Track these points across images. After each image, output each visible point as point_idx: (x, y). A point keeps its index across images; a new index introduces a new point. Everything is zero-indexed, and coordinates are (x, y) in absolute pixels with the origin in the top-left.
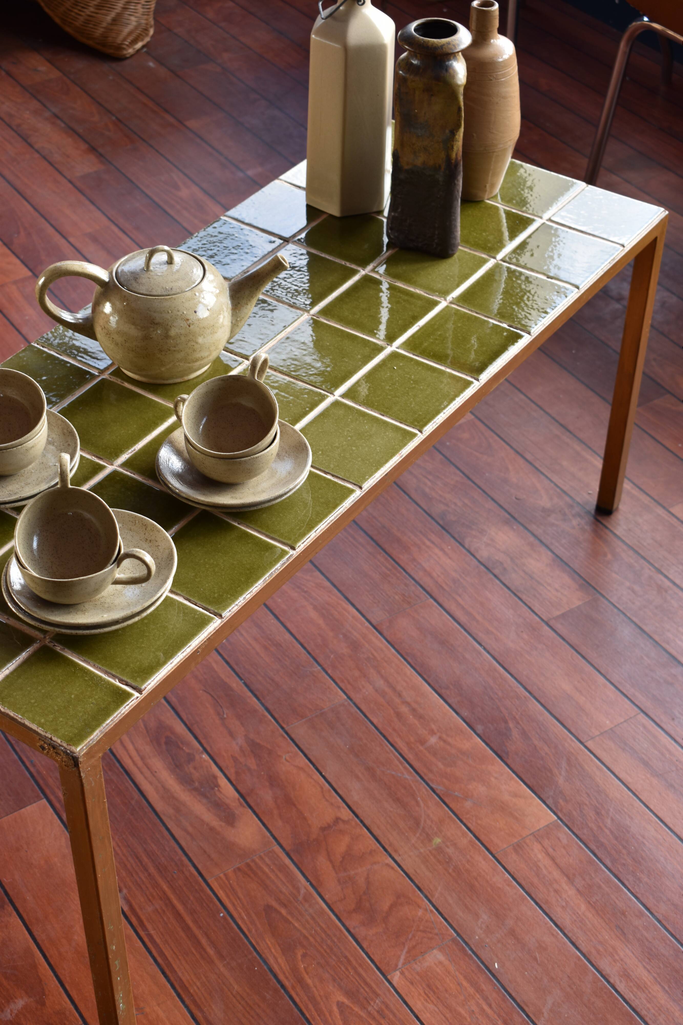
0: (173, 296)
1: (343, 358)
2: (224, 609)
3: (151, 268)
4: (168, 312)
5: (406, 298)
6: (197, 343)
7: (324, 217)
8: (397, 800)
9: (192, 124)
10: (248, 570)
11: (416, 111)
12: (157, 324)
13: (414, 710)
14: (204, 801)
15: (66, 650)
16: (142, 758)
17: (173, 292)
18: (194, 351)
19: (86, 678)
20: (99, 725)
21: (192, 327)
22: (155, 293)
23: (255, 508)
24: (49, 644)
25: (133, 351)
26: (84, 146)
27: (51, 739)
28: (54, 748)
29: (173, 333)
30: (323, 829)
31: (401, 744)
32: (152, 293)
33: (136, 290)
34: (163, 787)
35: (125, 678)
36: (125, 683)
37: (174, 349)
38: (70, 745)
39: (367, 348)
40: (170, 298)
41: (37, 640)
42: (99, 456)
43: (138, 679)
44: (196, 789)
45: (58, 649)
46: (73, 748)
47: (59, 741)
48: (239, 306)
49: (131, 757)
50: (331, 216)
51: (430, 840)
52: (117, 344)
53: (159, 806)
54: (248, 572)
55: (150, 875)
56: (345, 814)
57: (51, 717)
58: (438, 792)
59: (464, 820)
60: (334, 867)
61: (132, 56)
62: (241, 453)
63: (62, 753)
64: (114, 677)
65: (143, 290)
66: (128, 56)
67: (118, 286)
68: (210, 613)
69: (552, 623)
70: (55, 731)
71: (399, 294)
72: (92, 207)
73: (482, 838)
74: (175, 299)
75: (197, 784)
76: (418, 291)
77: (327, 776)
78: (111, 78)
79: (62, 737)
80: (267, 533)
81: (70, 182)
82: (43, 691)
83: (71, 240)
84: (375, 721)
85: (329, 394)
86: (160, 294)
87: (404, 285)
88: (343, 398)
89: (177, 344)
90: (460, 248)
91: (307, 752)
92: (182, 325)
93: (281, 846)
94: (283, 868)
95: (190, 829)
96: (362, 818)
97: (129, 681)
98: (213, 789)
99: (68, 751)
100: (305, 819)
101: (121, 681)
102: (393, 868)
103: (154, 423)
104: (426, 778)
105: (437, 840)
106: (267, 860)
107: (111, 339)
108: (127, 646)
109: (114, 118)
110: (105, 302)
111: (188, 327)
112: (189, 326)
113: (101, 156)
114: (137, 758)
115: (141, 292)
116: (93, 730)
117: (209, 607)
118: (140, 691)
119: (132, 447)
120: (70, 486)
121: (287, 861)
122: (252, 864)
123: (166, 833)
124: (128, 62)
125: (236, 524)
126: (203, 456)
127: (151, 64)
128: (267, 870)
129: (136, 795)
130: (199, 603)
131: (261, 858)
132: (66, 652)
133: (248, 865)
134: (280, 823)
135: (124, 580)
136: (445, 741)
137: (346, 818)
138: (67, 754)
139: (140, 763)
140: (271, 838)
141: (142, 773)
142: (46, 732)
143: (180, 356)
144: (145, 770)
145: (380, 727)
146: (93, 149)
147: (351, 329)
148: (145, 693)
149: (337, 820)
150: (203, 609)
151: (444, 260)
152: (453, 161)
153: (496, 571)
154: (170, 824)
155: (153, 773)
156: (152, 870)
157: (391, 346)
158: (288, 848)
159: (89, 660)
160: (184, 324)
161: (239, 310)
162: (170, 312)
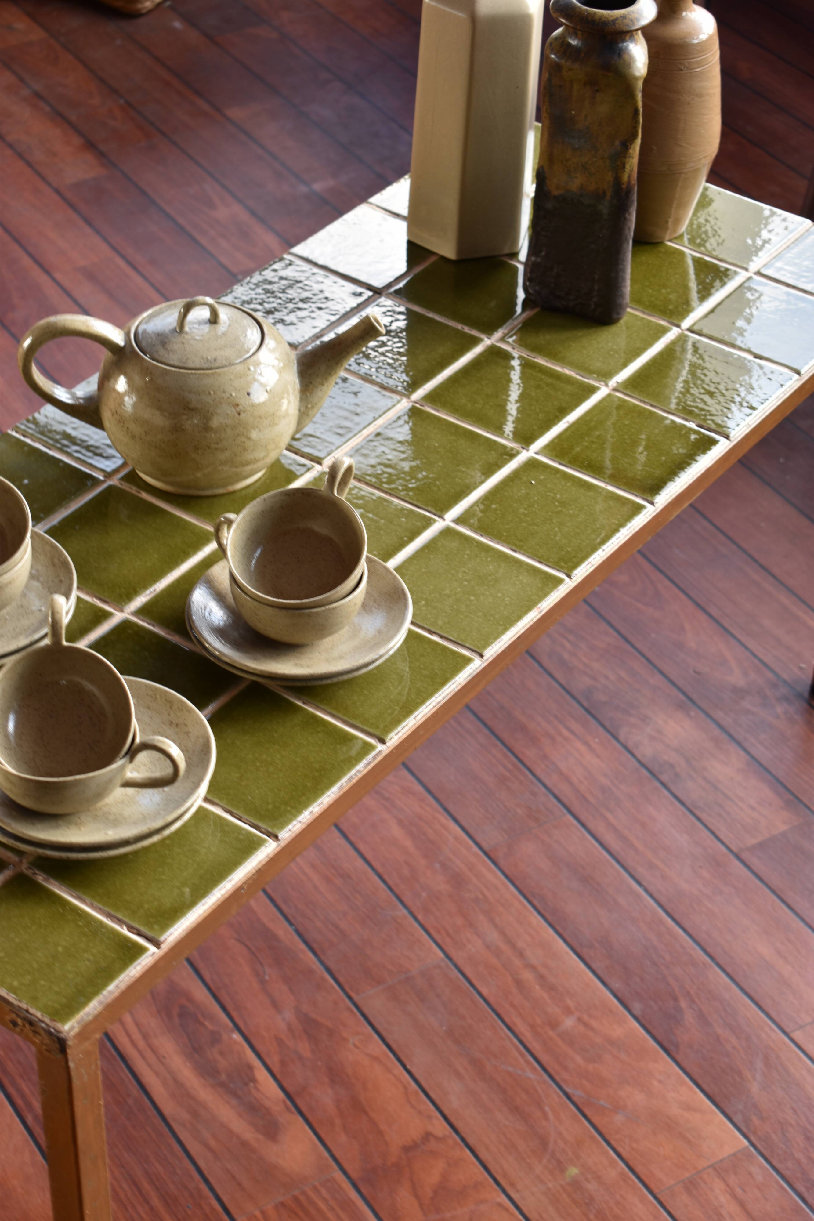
0: (217, 371)
1: (458, 465)
2: (282, 826)
3: (187, 329)
4: (210, 393)
5: (550, 381)
6: (249, 439)
7: (433, 259)
8: (516, 1110)
9: (236, 113)
10: (317, 771)
11: (573, 112)
12: (192, 410)
13: (541, 978)
14: (234, 1102)
15: (52, 881)
16: (145, 1037)
17: (217, 365)
18: (245, 449)
19: (80, 923)
20: (97, 992)
21: (243, 415)
22: (191, 365)
23: (329, 681)
24: (26, 872)
25: (156, 447)
26: (77, 141)
27: (27, 1011)
28: (31, 1023)
29: (215, 423)
30: (407, 1149)
31: (522, 1028)
32: (186, 365)
33: (163, 360)
34: (175, 1080)
35: (136, 925)
36: (135, 931)
37: (216, 446)
38: (55, 1021)
39: (493, 452)
40: (212, 374)
41: (9, 864)
42: (102, 597)
43: (156, 927)
44: (222, 1085)
45: (40, 878)
46: (59, 1026)
47: (39, 1014)
48: (311, 386)
49: (128, 1035)
50: (443, 259)
51: (563, 1171)
52: (133, 437)
53: (168, 1107)
54: (317, 774)
55: (152, 1209)
56: (440, 1127)
57: (28, 979)
58: (575, 1099)
59: (613, 1142)
60: (421, 1206)
61: (150, 12)
62: (311, 602)
63: (42, 1033)
64: (120, 922)
65: (174, 359)
66: (144, 11)
67: (138, 354)
68: (261, 832)
69: (745, 856)
70: (34, 999)
71: (539, 375)
72: (88, 230)
73: (639, 1169)
74: (219, 375)
75: (223, 1077)
76: (567, 372)
77: (414, 1070)
78: (118, 42)
79: (44, 1009)
80: (346, 718)
81: (57, 191)
82: (17, 940)
83: (58, 276)
84: (485, 991)
85: (436, 518)
86: (198, 366)
87: (547, 362)
88: (457, 524)
89: (221, 440)
90: (629, 310)
91: (384, 1033)
92: (229, 412)
93: (345, 1172)
94: (346, 1205)
95: (213, 1143)
96: (464, 1135)
97: (142, 929)
98: (246, 1084)
99: (52, 1030)
100: (380, 1133)
101: (131, 928)
102: (507, 1210)
103: (184, 552)
104: (557, 1078)
105: (573, 1171)
106: (324, 1192)
107: (125, 429)
108: (140, 878)
109: (122, 101)
110: (119, 376)
111: (237, 415)
112: (239, 414)
113: (102, 155)
114: (137, 1036)
115: (172, 363)
116: (89, 999)
117: (260, 824)
118: (157, 944)
119: (151, 585)
120: (65, 643)
121: (353, 1195)
122: (302, 1198)
123: (177, 1148)
124: (142, 21)
125: (300, 704)
126: (256, 603)
127: (177, 25)
128: (322, 1206)
129: (135, 1090)
130: (245, 817)
131: (315, 1189)
132: (52, 884)
133: (296, 1199)
134: (343, 1138)
135: (139, 781)
136: (586, 1025)
137: (439, 1134)
138: (50, 1034)
139: (141, 1043)
140: (331, 1160)
141: (143, 1057)
142: (20, 1001)
143: (222, 456)
144: (149, 1054)
145: (492, 1000)
146: (90, 146)
147: (469, 424)
148: (165, 947)
149: (427, 1136)
150: (250, 826)
151: (606, 328)
152: (624, 186)
153: (665, 778)
154: (184, 1135)
155: (161, 1059)
156: (156, 1202)
157: (528, 450)
158: (354, 1175)
159: (84, 897)
160: (231, 411)
161: (311, 393)
162: (212, 393)
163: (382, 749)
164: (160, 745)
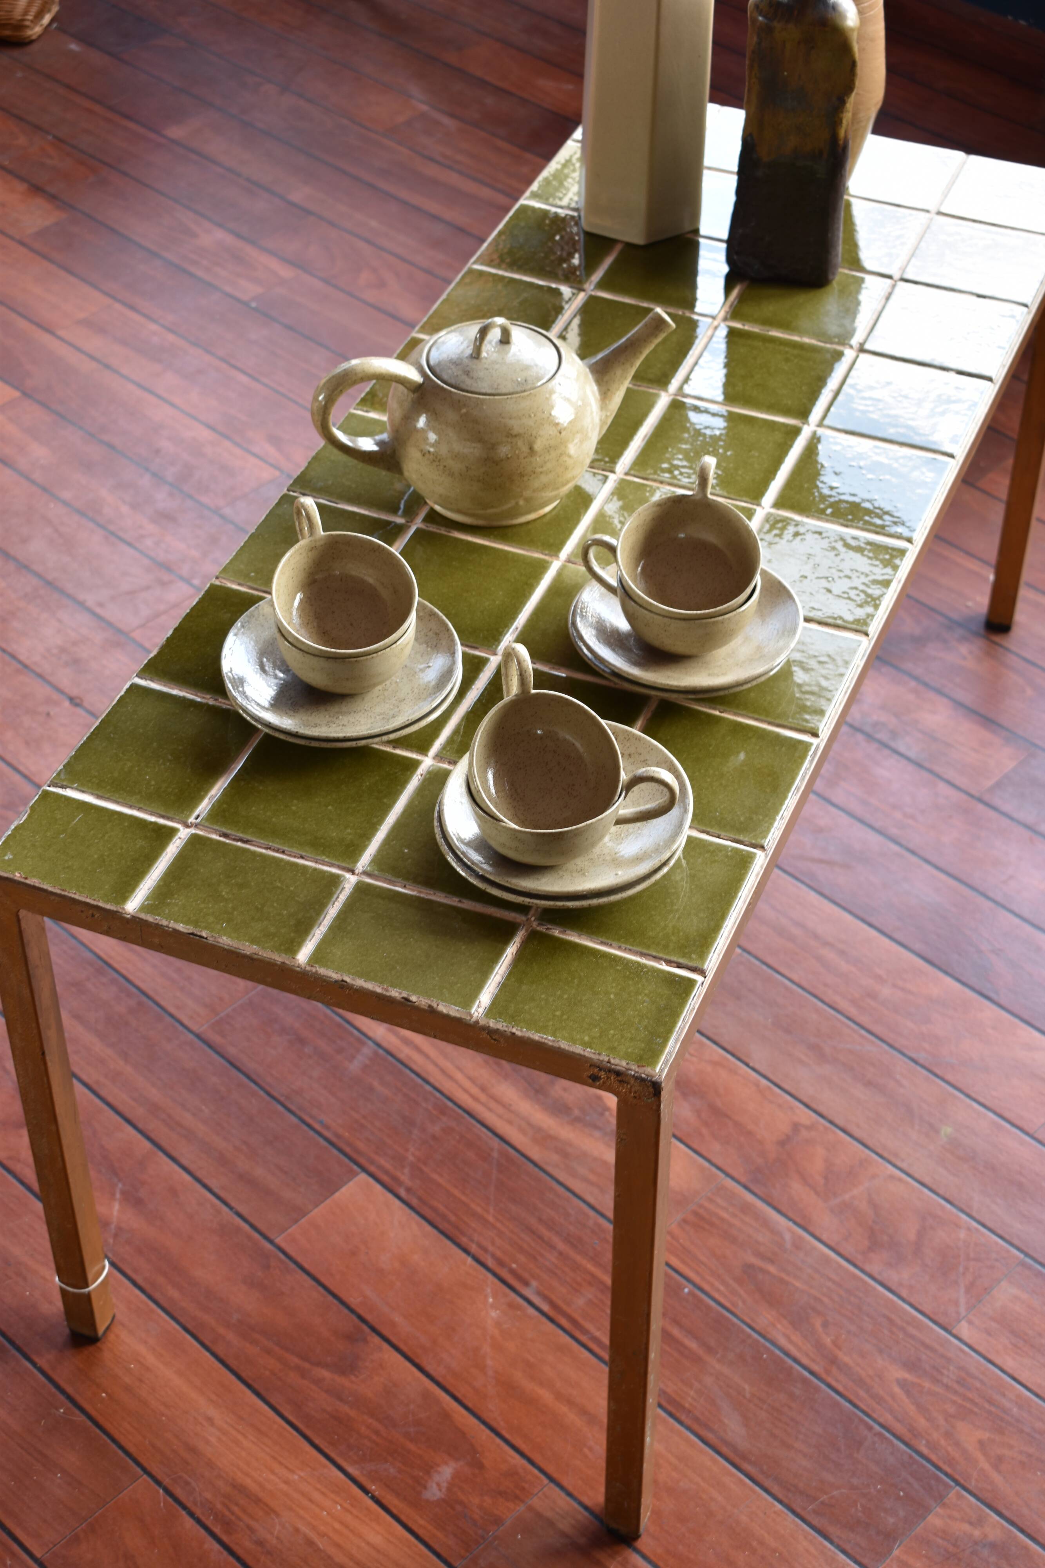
0: (532, 391)
1: (750, 451)
2: (765, 837)
3: (484, 354)
4: (530, 416)
5: (796, 352)
6: (570, 456)
7: (618, 248)
8: (869, 1084)
9: (175, 132)
10: (769, 775)
11: (786, 73)
12: (516, 436)
13: (842, 953)
14: (597, 1134)
15: (568, 932)
16: (483, 1089)
17: (529, 387)
18: (567, 468)
19: (618, 968)
20: (670, 1031)
21: (563, 433)
22: (504, 391)
23: (749, 685)
24: (539, 928)
25: (479, 481)
26: (21, 187)
27: (609, 1062)
28: (618, 1073)
29: (538, 446)
30: (782, 1143)
31: (843, 1004)
32: (499, 391)
33: (473, 389)
34: (529, 1124)
35: (675, 959)
36: (675, 965)
37: (541, 470)
38: (643, 1066)
39: (777, 433)
40: (528, 396)
41: (519, 925)
42: (470, 644)
43: (694, 956)
44: (577, 1120)
45: (556, 933)
46: (648, 1070)
47: (624, 1063)
48: (609, 393)
49: (466, 1091)
50: (629, 246)
51: (937, 1131)
52: (451, 474)
53: (535, 1153)
54: (770, 779)
55: (561, 1253)
56: (805, 1116)
57: (596, 1031)
58: (921, 1061)
59: (973, 1095)
60: (817, 1193)
61: (40, 37)
63: (632, 1081)
64: (656, 958)
65: (484, 387)
66: (34, 37)
67: (442, 387)
68: (745, 845)
69: (987, 798)
70: (613, 1049)
71: (782, 348)
73: (1007, 1114)
74: (535, 396)
75: (576, 1112)
76: (806, 340)
77: (757, 1066)
78: (19, 74)
79: (627, 1056)
80: (769, 719)
81: (22, 243)
82: (566, 996)
83: (60, 333)
84: (795, 977)
85: (755, 507)
86: (512, 390)
87: (782, 333)
88: (778, 509)
89: (545, 463)
90: (841, 270)
91: (715, 1038)
92: (551, 433)
93: (733, 1178)
94: (746, 1208)
95: (592, 1177)
96: (831, 1118)
97: (681, 961)
98: (602, 1114)
99: (643, 1076)
100: (749, 1133)
101: (669, 962)
102: (900, 1180)
103: (526, 584)
104: (897, 1045)
105: (947, 1130)
106: (719, 1201)
107: (441, 467)
108: (653, 913)
109: (50, 138)
110: (423, 413)
111: (558, 434)
112: (560, 433)
113: (53, 198)
114: (475, 1090)
115: (483, 391)
117: (741, 838)
118: (702, 973)
119: (512, 624)
120: (533, 691)
121: (749, 1197)
122: (701, 1211)
123: (561, 1190)
124: (35, 47)
125: (717, 713)
127: (74, 47)
128: (725, 1215)
129: (496, 1143)
130: (723, 834)
131: (711, 1200)
132: (569, 935)
133: (696, 1214)
134: (717, 1147)
136: (903, 989)
137: (807, 1122)
138: (643, 1080)
139: (483, 1097)
140: (714, 1169)
141: (490, 1110)
142: (599, 1054)
143: (544, 479)
144: (493, 1104)
145: (804, 984)
146: (36, 189)
147: (740, 408)
148: (710, 975)
149: (796, 1127)
150: (732, 841)
151: (823, 290)
152: (841, 142)
153: (882, 736)
154: (562, 1176)
155: (506, 1107)
156: (561, 1246)
157: (809, 425)
158: (743, 1179)
159: (610, 942)
160: (552, 431)
161: (610, 400)
162: (532, 415)
163: (818, 744)
164: (656, 775)
